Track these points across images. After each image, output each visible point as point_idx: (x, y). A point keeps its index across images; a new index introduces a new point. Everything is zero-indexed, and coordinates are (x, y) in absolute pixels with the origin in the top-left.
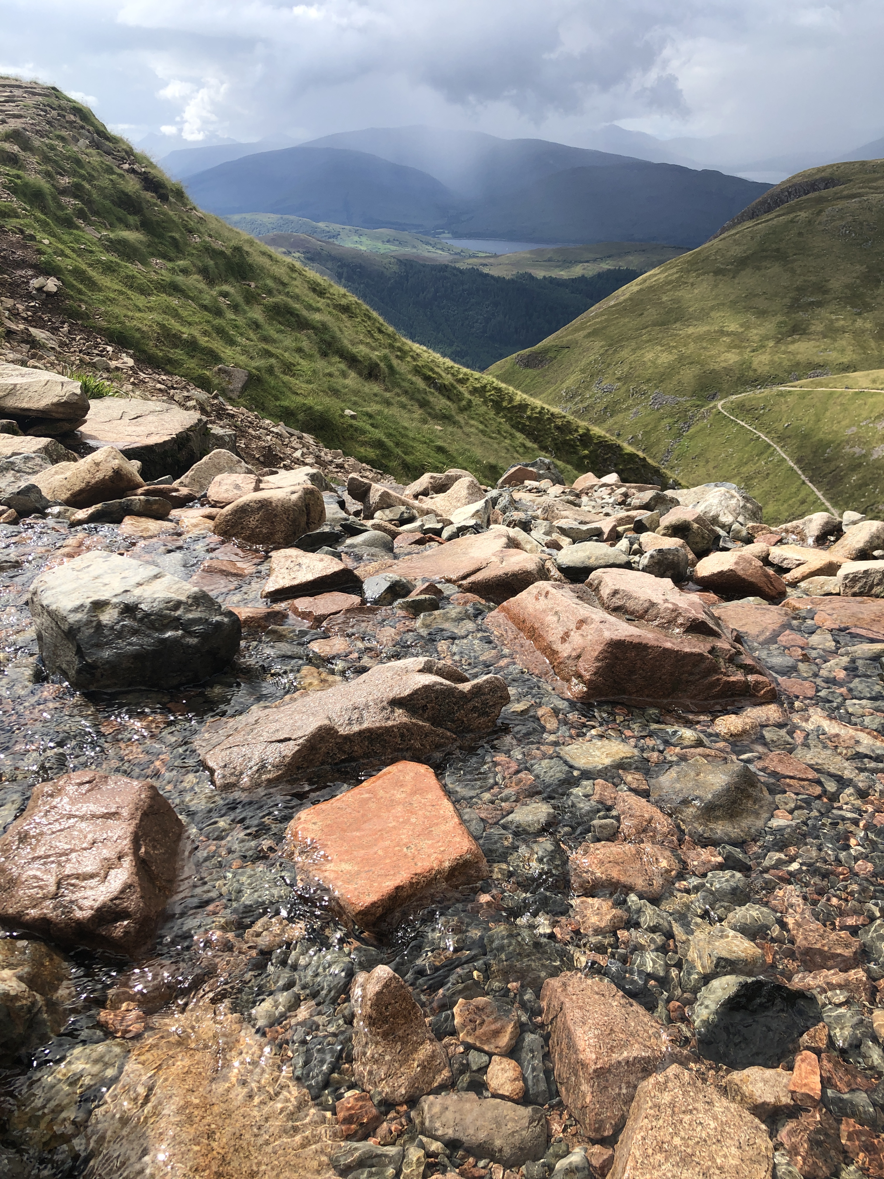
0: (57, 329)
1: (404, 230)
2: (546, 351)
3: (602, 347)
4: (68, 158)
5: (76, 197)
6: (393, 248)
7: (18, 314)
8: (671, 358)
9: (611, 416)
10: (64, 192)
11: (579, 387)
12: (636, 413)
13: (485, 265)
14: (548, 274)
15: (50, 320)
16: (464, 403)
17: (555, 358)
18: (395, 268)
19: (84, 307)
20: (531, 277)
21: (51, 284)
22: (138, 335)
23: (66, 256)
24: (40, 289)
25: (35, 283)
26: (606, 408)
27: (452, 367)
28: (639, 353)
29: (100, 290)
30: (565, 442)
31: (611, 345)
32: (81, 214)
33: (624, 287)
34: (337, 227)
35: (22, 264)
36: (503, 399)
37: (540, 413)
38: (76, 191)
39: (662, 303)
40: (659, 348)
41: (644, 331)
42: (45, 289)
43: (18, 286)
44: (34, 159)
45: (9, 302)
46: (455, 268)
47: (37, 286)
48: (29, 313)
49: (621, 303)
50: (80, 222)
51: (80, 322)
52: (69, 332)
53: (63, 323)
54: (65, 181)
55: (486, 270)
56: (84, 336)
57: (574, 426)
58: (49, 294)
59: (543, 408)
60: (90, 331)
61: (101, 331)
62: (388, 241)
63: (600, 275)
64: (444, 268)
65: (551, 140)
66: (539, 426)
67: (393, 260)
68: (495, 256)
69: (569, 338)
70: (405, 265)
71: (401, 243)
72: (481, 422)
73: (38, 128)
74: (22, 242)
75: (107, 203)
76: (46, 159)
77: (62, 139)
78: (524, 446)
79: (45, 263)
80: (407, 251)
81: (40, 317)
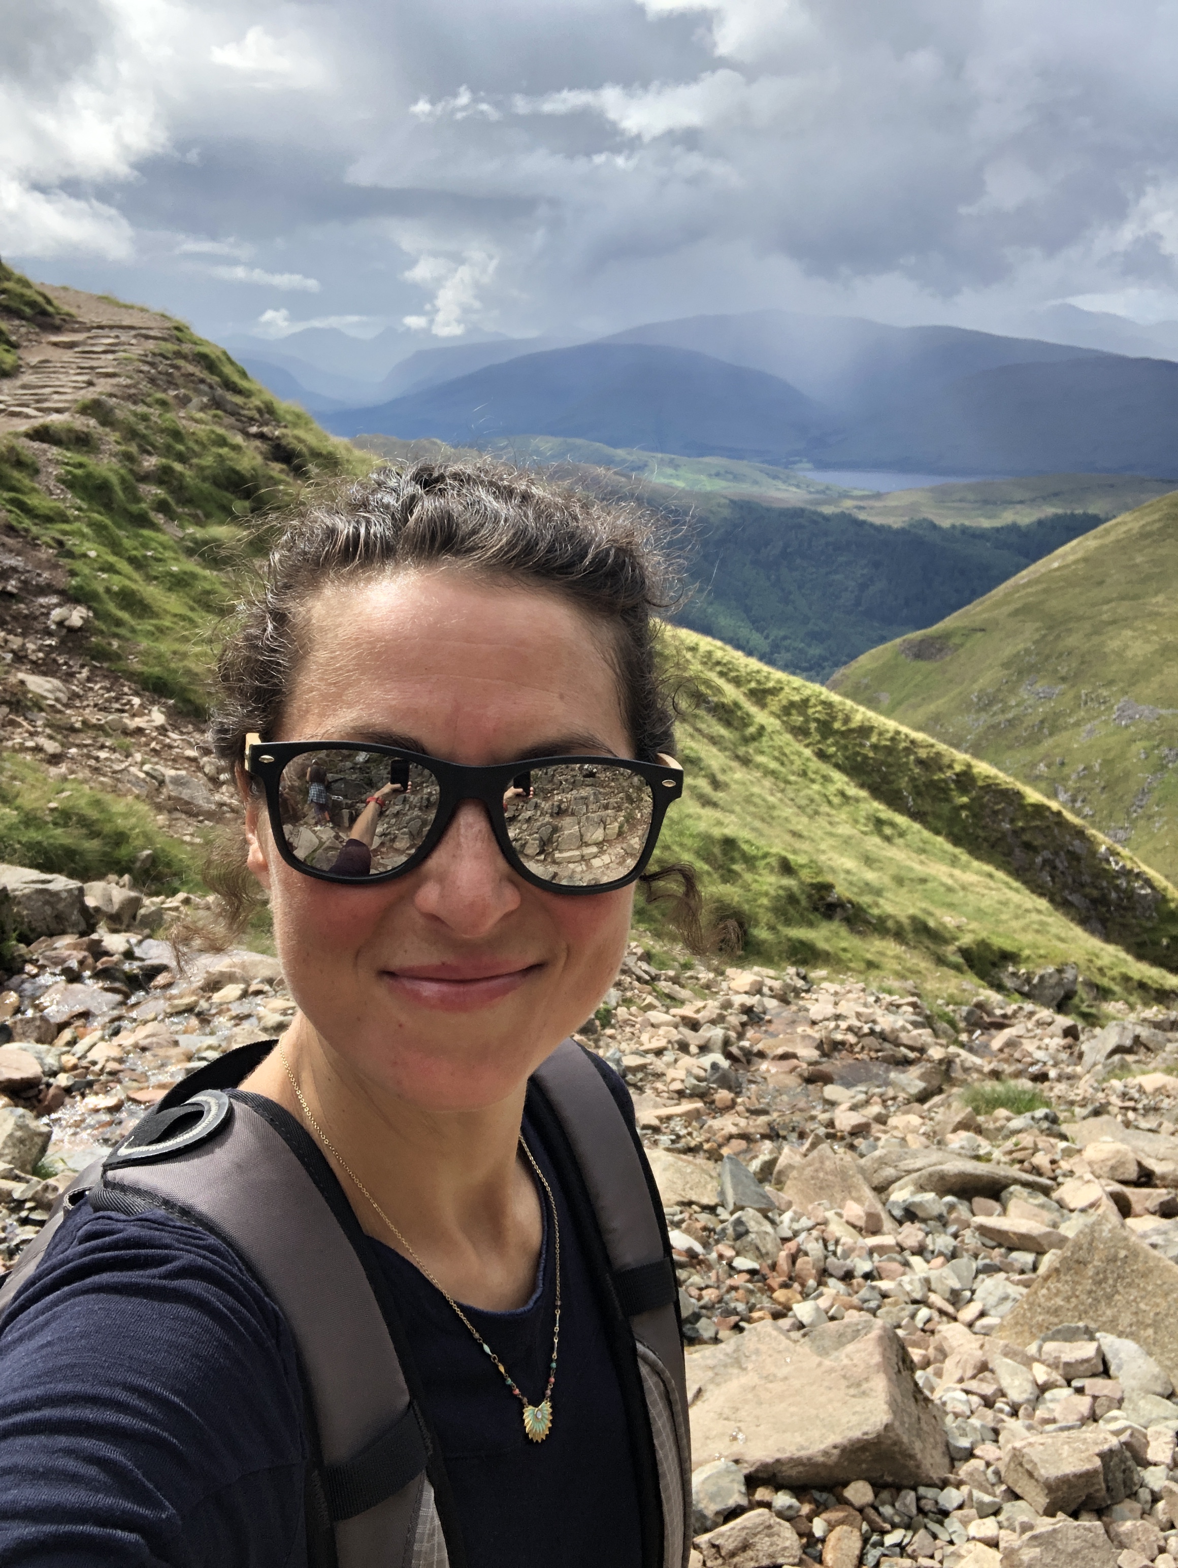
0: (72, 675)
1: (741, 458)
2: (946, 636)
3: (1037, 630)
4: (162, 431)
5: (160, 483)
6: (723, 484)
7: (26, 657)
8: (1149, 648)
9: (1051, 734)
10: (145, 478)
11: (999, 690)
12: (1091, 732)
13: (860, 508)
14: (959, 521)
15: (66, 663)
16: (752, 730)
17: (962, 645)
18: (726, 513)
19: (115, 644)
20: (934, 527)
21: (77, 616)
22: (184, 680)
23: (118, 573)
24: (60, 624)
25: (57, 614)
26: (1042, 722)
27: (758, 672)
28: (1096, 640)
29: (155, 615)
30: (932, 784)
31: (1050, 628)
32: (162, 507)
33: (1074, 543)
34: (645, 455)
35: (46, 589)
36: (834, 719)
37: (892, 739)
38: (163, 476)
39: (1137, 565)
40: (1129, 633)
41: (1105, 607)
42: (67, 623)
43: (35, 618)
44: (114, 436)
45: (16, 642)
46: (815, 513)
47: (57, 619)
48: (41, 655)
49: (1067, 566)
50: (159, 518)
51: (105, 665)
52: (89, 680)
53: (82, 666)
54: (150, 462)
55: (862, 516)
56: (107, 684)
57: (946, 761)
58: (71, 630)
59: (898, 733)
60: (115, 677)
61: (131, 676)
62: (718, 475)
63: (1040, 523)
64: (798, 513)
65: (969, 327)
66: (890, 759)
67: (723, 501)
68: (878, 496)
69: (985, 616)
70: (741, 507)
71: (736, 477)
72: (776, 759)
73: (133, 391)
74: (53, 560)
75: (206, 486)
76: (132, 434)
77: (163, 403)
78: (842, 794)
79: (75, 588)
80: (745, 490)
81: (55, 661)
